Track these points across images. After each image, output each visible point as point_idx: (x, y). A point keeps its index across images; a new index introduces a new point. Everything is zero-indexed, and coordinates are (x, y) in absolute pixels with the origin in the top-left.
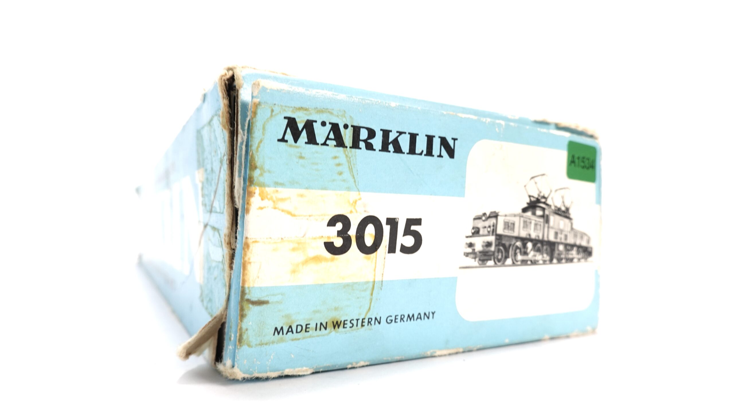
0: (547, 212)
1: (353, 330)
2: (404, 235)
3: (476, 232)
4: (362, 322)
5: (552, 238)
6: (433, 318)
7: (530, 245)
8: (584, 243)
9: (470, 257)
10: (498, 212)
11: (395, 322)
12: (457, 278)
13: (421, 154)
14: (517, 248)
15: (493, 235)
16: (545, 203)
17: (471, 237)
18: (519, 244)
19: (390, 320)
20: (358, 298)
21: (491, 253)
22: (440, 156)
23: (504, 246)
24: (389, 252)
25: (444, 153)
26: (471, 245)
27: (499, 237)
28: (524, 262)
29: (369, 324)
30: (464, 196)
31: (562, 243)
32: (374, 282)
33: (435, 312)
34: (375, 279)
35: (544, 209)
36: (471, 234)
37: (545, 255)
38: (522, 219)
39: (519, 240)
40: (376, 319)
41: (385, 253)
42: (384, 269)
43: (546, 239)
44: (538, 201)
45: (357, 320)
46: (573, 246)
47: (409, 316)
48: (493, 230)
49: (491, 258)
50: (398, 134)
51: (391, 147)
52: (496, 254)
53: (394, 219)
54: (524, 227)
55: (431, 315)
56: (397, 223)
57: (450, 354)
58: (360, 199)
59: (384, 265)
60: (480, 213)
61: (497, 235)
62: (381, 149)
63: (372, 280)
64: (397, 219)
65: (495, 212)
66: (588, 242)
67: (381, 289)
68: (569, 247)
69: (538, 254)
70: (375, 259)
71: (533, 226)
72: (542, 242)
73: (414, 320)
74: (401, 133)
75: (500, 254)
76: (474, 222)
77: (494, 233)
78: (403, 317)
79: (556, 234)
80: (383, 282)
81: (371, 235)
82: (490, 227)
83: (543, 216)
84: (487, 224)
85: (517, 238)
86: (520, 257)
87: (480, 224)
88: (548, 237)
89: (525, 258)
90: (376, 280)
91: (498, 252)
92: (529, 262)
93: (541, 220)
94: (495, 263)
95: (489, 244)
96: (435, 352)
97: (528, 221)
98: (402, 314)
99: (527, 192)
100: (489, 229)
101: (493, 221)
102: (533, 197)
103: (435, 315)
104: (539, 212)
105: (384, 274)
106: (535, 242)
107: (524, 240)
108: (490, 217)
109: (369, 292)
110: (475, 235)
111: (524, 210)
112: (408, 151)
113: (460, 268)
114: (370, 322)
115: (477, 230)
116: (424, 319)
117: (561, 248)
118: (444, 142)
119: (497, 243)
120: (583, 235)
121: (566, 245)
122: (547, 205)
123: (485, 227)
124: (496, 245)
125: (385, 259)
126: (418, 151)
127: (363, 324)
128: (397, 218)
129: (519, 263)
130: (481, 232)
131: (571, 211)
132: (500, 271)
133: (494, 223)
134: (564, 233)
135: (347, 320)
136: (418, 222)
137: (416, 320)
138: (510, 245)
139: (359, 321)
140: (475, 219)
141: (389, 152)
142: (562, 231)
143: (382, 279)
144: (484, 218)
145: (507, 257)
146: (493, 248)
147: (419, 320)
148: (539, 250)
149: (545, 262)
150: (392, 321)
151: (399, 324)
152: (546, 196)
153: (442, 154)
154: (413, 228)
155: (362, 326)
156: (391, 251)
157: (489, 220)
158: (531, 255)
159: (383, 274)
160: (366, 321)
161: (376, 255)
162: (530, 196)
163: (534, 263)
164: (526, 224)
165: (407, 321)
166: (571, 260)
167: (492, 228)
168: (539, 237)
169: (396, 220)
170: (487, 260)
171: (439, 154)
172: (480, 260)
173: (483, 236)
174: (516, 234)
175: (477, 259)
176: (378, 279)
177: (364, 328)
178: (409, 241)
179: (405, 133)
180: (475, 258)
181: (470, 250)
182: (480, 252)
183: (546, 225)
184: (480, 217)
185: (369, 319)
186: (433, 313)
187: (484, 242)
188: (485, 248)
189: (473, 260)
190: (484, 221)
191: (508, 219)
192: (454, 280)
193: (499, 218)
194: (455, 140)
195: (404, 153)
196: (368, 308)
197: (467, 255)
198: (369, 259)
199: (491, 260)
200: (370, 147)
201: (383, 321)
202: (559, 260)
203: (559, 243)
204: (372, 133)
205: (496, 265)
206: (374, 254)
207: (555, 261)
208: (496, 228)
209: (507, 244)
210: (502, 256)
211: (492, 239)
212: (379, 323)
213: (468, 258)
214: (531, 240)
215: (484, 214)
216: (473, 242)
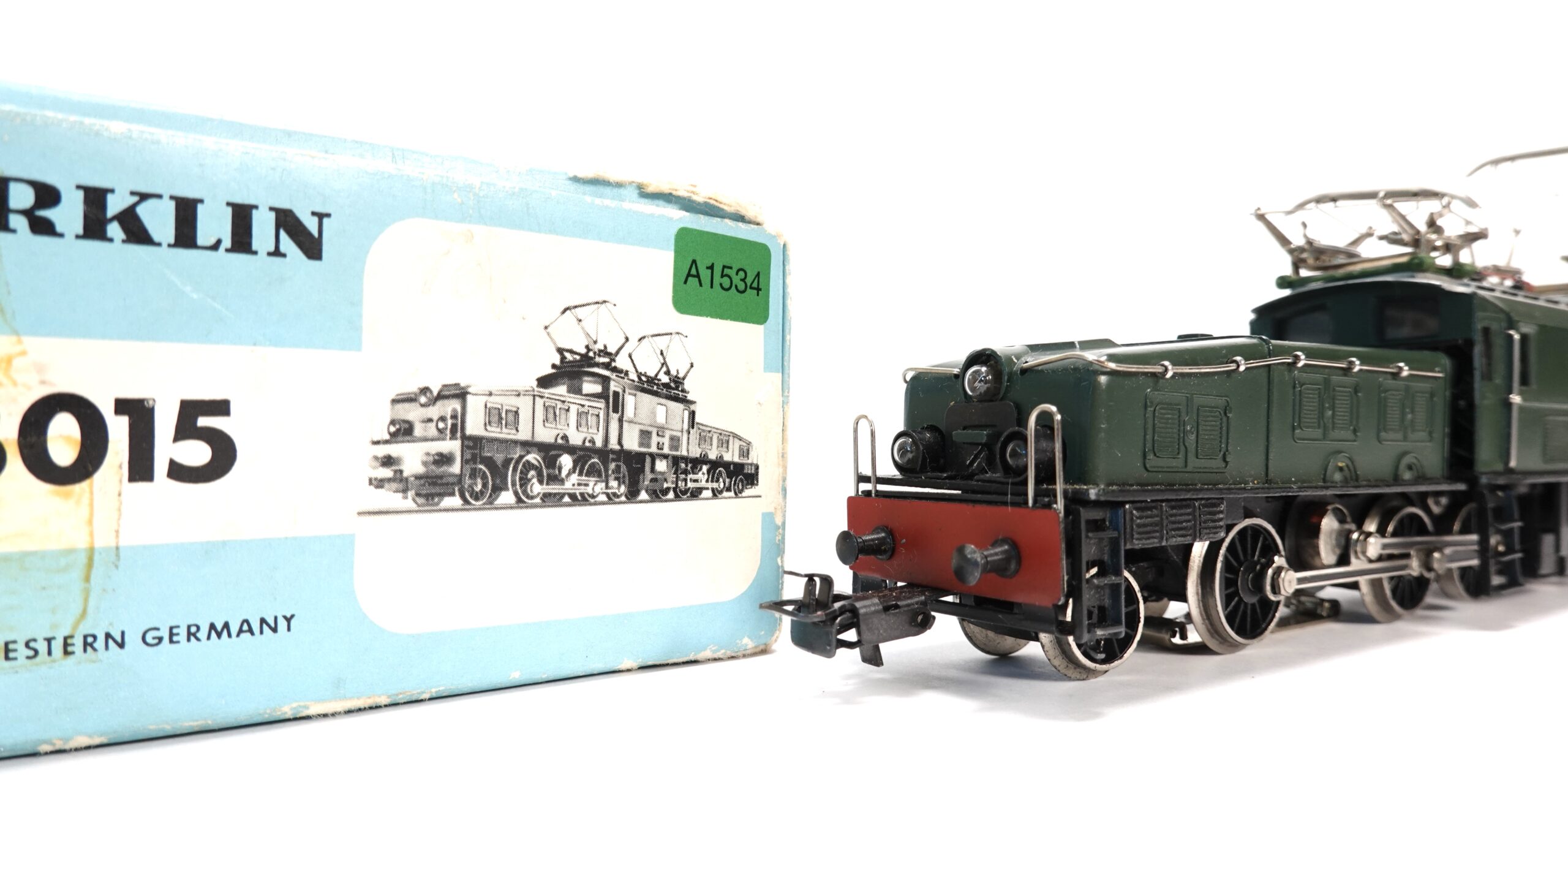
0: (613, 387)
1: (37, 665)
2: (176, 439)
3: (403, 431)
4: (66, 645)
5: (632, 443)
6: (289, 629)
7: (566, 461)
8: (731, 456)
9: (389, 490)
10: (468, 387)
11: (171, 641)
12: (353, 535)
13: (216, 246)
14: (529, 466)
15: (453, 436)
16: (607, 366)
17: (386, 442)
18: (533, 457)
19: (154, 638)
20: (44, 588)
21: (451, 480)
22: (277, 253)
23: (489, 462)
24: (132, 479)
25: (287, 244)
26: (388, 461)
27: (473, 445)
28: (551, 500)
29: (89, 649)
30: (359, 348)
31: (665, 457)
32: (91, 552)
33: (292, 616)
34: (92, 543)
35: (605, 381)
36: (387, 437)
37: (614, 484)
38: (539, 402)
39: (535, 449)
40: (108, 636)
41: (121, 481)
42: (119, 519)
43: (613, 445)
44: (586, 359)
45: (49, 641)
46: (696, 463)
47: (212, 627)
48: (454, 426)
49: (454, 490)
50: (136, 199)
51: (114, 230)
52: (467, 481)
53: (140, 403)
54: (546, 420)
55: (282, 624)
56: (151, 412)
57: (349, 712)
58: (23, 353)
59: (119, 510)
60: (413, 388)
61: (464, 438)
62: (81, 231)
63: (82, 544)
64: (151, 403)
65: (457, 385)
66: (745, 452)
67: (117, 567)
68: (684, 465)
69: (592, 481)
70: (87, 495)
71: (573, 416)
72: (604, 454)
73: (229, 635)
74: (144, 197)
75: (479, 481)
76: (393, 409)
77: (459, 434)
78: (193, 629)
79: (645, 435)
80: (121, 550)
81: (68, 439)
82: (443, 419)
83: (603, 396)
84: (434, 412)
85: (528, 445)
86: (537, 488)
87: (413, 413)
88: (620, 443)
89: (554, 488)
90: (98, 545)
91: (473, 474)
92: (567, 499)
93: (601, 404)
94: (466, 501)
95: (444, 459)
96: (307, 707)
97: (560, 405)
98: (191, 622)
99: (555, 343)
100: (441, 425)
101: (451, 406)
102: (571, 352)
103: (293, 622)
104: (591, 387)
105: (120, 531)
106: (583, 456)
107: (550, 452)
108: (440, 397)
109: (77, 574)
110: (400, 438)
111: (545, 382)
112: (172, 241)
113: (359, 514)
114: (91, 645)
115: (407, 426)
116: (262, 632)
117: (661, 466)
118: (286, 220)
119: (468, 456)
120: (726, 438)
121: (676, 461)
122: (615, 370)
123: (430, 420)
124: (464, 462)
125: (120, 495)
126: (204, 237)
127: (70, 649)
128: (150, 399)
129: (538, 500)
130: (418, 431)
131: (687, 385)
132: (480, 520)
133: (455, 410)
134: (668, 434)
135: (15, 642)
136: (221, 408)
137: (238, 635)
138: (507, 462)
139: (53, 643)
140: (395, 401)
141: (111, 240)
142: (661, 431)
143: (117, 543)
144: (423, 400)
145: (497, 489)
146: (456, 468)
147: (246, 636)
148: (593, 472)
149: (612, 498)
150: (160, 639)
151: (184, 646)
152: (612, 349)
153: (282, 249)
154: (203, 422)
155: (66, 653)
156: (138, 477)
157: (439, 403)
158: (572, 483)
159: (117, 532)
160: (78, 642)
161: (91, 487)
162: (560, 351)
163: (580, 500)
164: (552, 414)
165: (209, 638)
166: (695, 494)
167: (450, 422)
168: (592, 441)
169: (148, 403)
170: (442, 495)
171: (272, 249)
172: (418, 495)
173: (425, 439)
174: (524, 435)
175: (411, 494)
176: (104, 541)
177: (71, 659)
178: (198, 453)
179: (159, 196)
180: (405, 491)
181: (387, 473)
182: (418, 477)
183: (615, 417)
184: (413, 396)
185: (85, 637)
186: (288, 620)
187: (428, 454)
188: (433, 467)
189: (400, 495)
190: (422, 405)
191: (495, 401)
192: (344, 546)
193: (469, 397)
194: (321, 216)
195: (159, 244)
196: (79, 611)
197: (379, 483)
198: (67, 496)
199: (452, 494)
200: (42, 227)
201: (133, 640)
202: (657, 495)
203: (653, 457)
204: (47, 195)
205: (468, 507)
206: (84, 485)
207: (643, 495)
208: (463, 422)
209: (499, 458)
210: (485, 485)
211: (453, 446)
212: (121, 645)
213: (380, 491)
214: (571, 450)
215: (425, 390)
216: (394, 454)
